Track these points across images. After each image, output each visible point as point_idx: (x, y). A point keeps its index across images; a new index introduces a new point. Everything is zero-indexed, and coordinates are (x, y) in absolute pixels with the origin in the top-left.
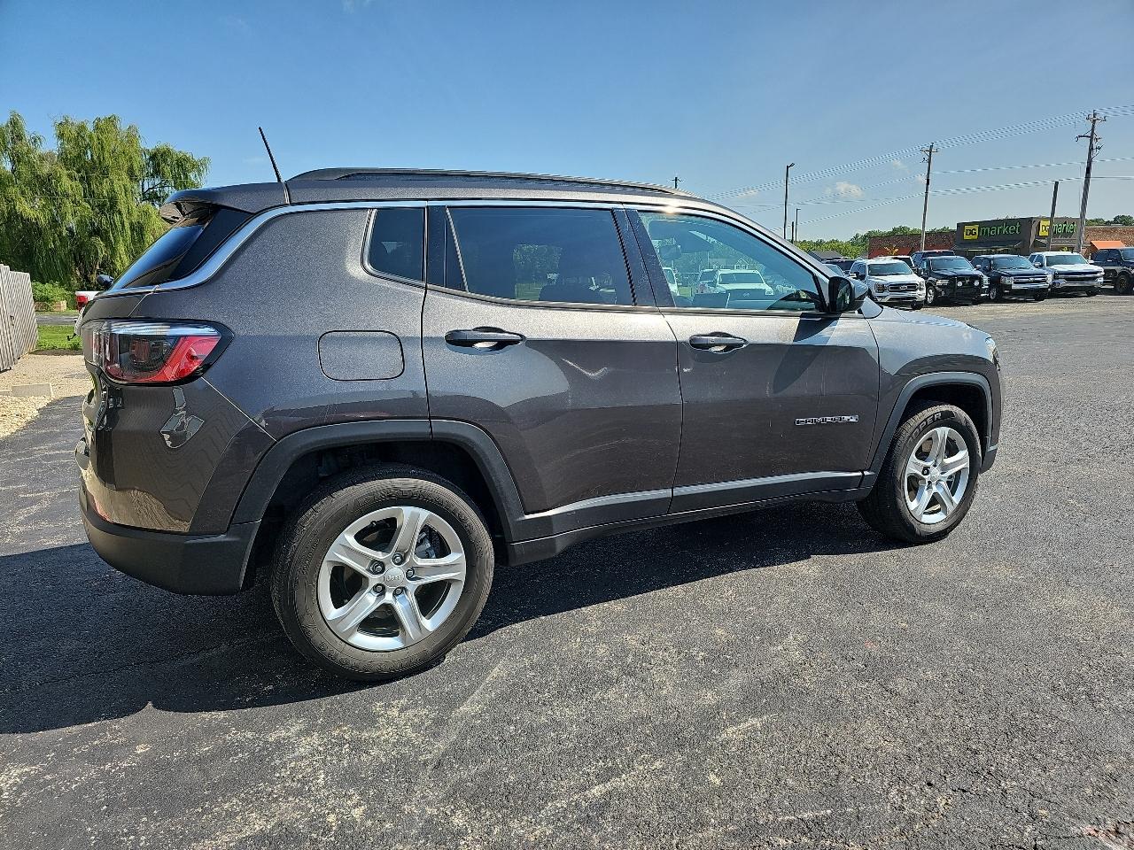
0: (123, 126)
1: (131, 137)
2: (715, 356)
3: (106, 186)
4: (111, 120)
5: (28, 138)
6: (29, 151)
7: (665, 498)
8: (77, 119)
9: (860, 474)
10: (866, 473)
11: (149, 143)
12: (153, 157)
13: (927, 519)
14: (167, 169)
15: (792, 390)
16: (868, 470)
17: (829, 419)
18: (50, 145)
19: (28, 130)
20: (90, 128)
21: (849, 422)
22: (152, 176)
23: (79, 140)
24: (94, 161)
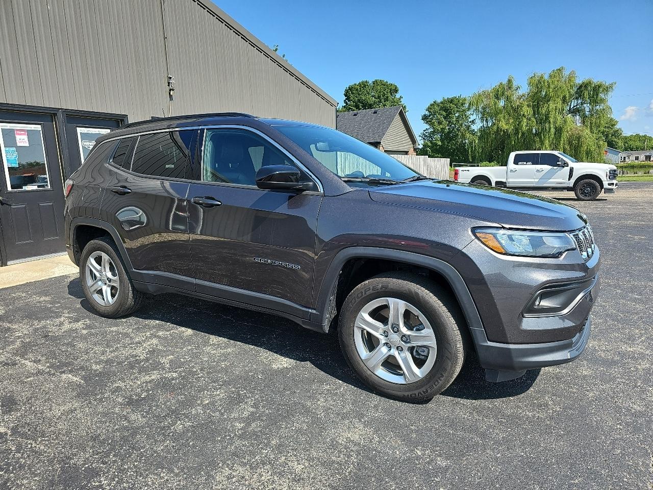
1: (571, 77)
4: (560, 70)
5: (514, 88)
6: (512, 95)
7: (192, 283)
8: (539, 74)
9: (309, 310)
14: (586, 93)
16: (315, 310)
17: (277, 263)
18: (524, 90)
21: (292, 270)
22: (577, 98)
23: (538, 85)
24: (546, 95)
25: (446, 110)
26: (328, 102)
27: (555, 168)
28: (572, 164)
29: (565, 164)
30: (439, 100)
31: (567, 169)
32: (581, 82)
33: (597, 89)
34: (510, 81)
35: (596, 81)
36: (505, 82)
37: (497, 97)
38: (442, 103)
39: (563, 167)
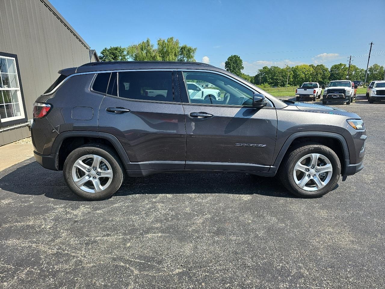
0: (175, 40)
1: (177, 43)
2: (200, 120)
3: (168, 59)
4: (172, 39)
5: (151, 45)
6: (150, 49)
7: (183, 164)
8: (162, 39)
9: (269, 166)
10: (272, 167)
11: (181, 45)
12: (182, 48)
13: (306, 188)
14: (185, 52)
15: (234, 133)
16: (273, 166)
17: (251, 145)
18: (156, 47)
19: (151, 43)
20: (166, 41)
21: (261, 147)
22: (181, 55)
23: (162, 45)
24: (166, 51)
25: (113, 54)
26: (85, 46)
27: (196, 91)
28: (202, 90)
29: (200, 90)
30: (108, 48)
31: (201, 92)
32: (182, 46)
33: (189, 51)
34: (148, 41)
35: (189, 46)
36: (145, 41)
37: (142, 49)
38: (110, 50)
39: (199, 91)
